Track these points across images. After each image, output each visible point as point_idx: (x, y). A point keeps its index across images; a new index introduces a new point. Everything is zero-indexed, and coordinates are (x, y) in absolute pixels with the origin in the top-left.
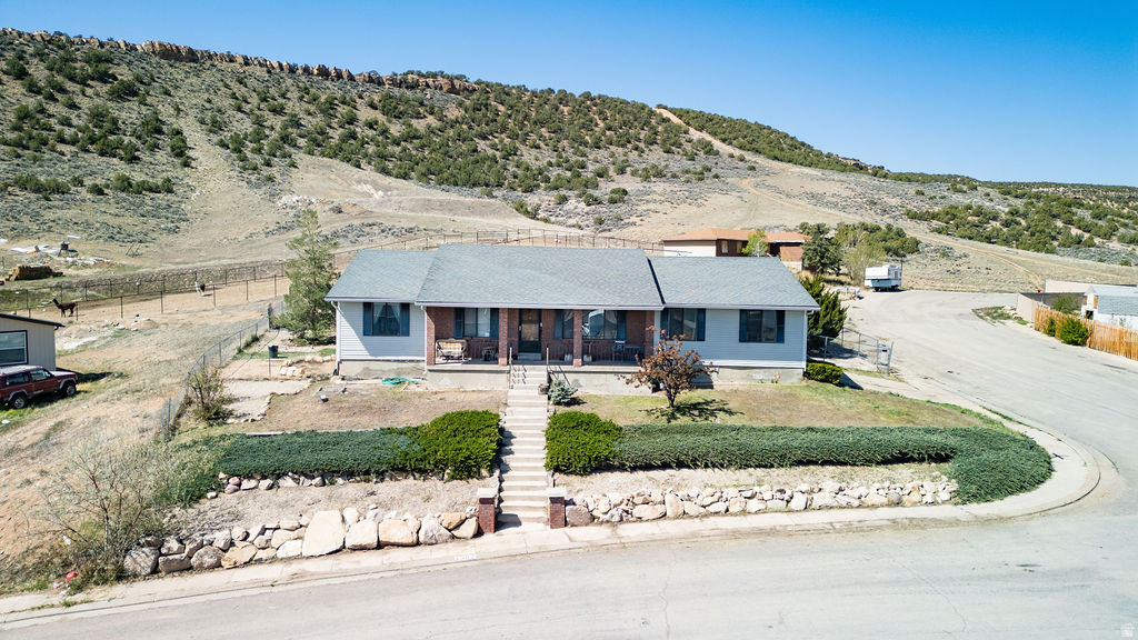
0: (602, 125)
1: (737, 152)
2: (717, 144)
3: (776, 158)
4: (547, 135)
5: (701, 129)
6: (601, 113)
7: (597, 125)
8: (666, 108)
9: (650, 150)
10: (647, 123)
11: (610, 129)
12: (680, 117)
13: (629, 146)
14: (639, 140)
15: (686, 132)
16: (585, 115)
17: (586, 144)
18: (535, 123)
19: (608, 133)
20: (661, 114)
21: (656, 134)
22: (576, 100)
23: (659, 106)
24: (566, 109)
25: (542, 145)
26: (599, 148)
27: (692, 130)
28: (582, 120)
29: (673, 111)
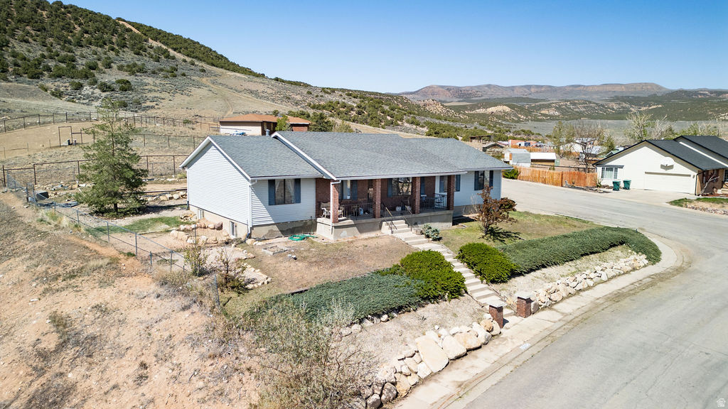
0: (79, 29)
1: (188, 59)
2: (172, 52)
3: (213, 65)
4: (33, 32)
5: (156, 39)
6: (76, 19)
7: (74, 28)
8: (124, 21)
9: (124, 52)
10: (115, 31)
11: (87, 32)
12: (138, 29)
13: (107, 47)
14: (113, 43)
15: (146, 41)
16: (64, 19)
17: (70, 42)
18: (19, 21)
19: (86, 35)
20: (124, 25)
21: (124, 39)
22: (51, 7)
23: (119, 19)
24: (44, 13)
25: (30, 40)
26: (82, 46)
27: (150, 40)
28: (61, 23)
29: (130, 23)
